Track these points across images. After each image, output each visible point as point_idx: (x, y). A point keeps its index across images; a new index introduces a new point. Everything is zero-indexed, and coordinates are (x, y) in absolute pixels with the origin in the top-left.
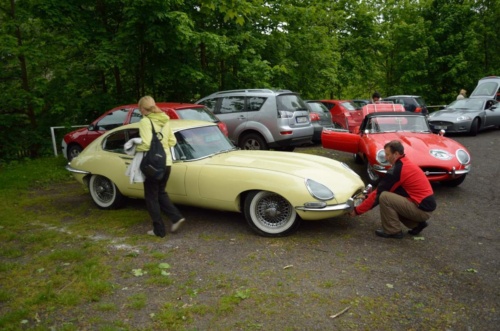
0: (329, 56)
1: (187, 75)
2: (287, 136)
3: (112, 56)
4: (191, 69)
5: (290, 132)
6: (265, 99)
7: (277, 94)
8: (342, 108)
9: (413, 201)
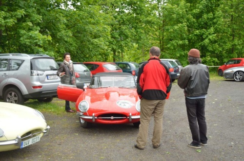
0: (101, 29)
2: (38, 90)
5: (40, 87)
6: (23, 61)
7: (32, 58)
8: (104, 68)
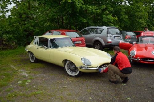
1: (81, 20)
3: (54, 14)
4: (82, 18)
5: (111, 42)
7: (108, 28)
9: (119, 69)
